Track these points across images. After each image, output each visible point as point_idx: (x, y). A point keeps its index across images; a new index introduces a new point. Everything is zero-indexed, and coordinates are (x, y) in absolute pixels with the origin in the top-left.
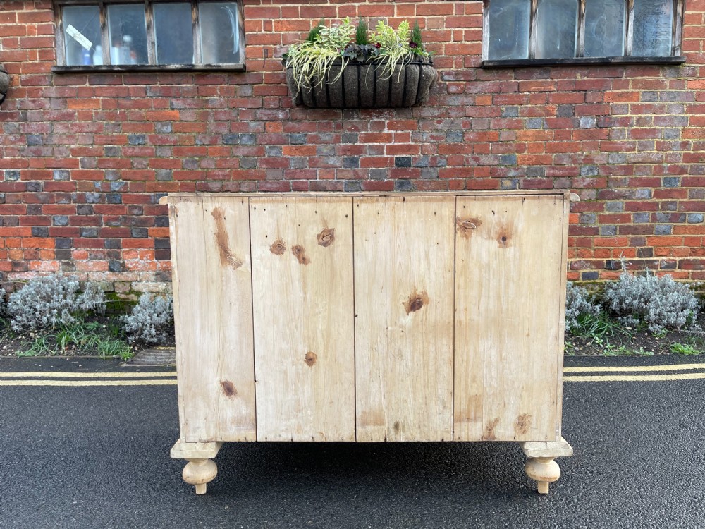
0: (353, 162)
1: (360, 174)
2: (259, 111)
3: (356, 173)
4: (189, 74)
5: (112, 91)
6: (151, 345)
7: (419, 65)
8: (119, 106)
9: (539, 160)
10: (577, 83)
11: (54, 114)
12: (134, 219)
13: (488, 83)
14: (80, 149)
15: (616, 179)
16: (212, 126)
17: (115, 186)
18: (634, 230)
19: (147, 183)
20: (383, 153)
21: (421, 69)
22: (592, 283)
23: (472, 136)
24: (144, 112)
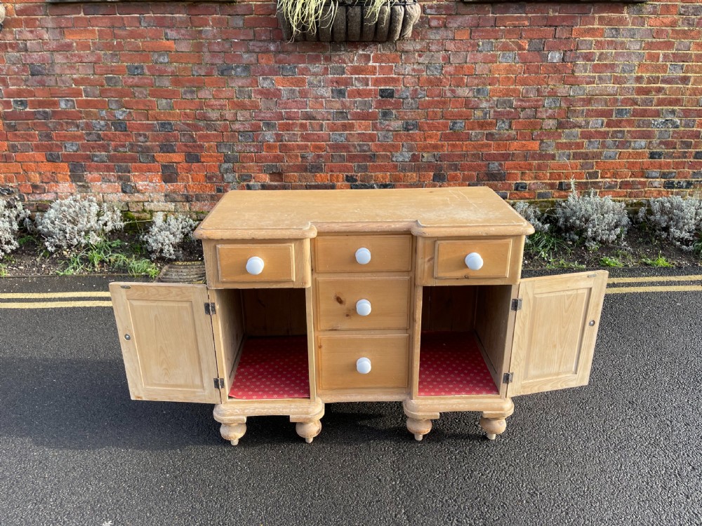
0: (341, 93)
1: (348, 104)
2: (251, 43)
3: (343, 104)
4: (181, 4)
5: (106, 21)
6: (171, 262)
7: (404, 6)
8: (115, 36)
9: (508, 93)
10: (547, 18)
11: (53, 45)
12: (140, 146)
13: (467, 17)
14: (82, 78)
15: (575, 111)
16: (207, 57)
17: (120, 115)
18: (586, 156)
19: (150, 112)
20: (367, 85)
21: (405, 11)
22: (546, 202)
23: (449, 69)
24: (139, 42)
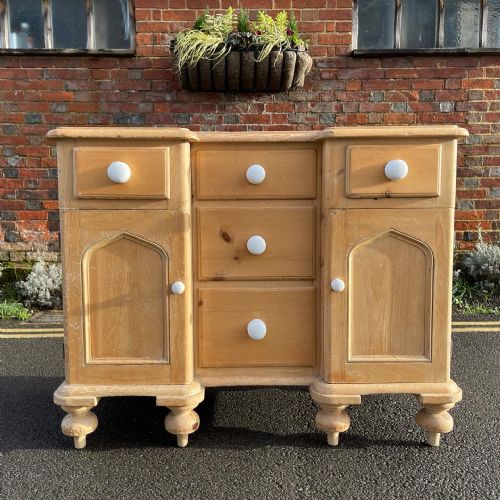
2: (148, 94)
4: (83, 58)
5: (10, 73)
6: (45, 308)
7: (296, 52)
8: (17, 87)
10: (436, 71)
12: (30, 193)
13: (357, 70)
15: (473, 159)
16: (104, 107)
17: (13, 162)
18: (489, 205)
19: (43, 159)
21: (298, 57)
23: (343, 118)
24: (40, 93)
